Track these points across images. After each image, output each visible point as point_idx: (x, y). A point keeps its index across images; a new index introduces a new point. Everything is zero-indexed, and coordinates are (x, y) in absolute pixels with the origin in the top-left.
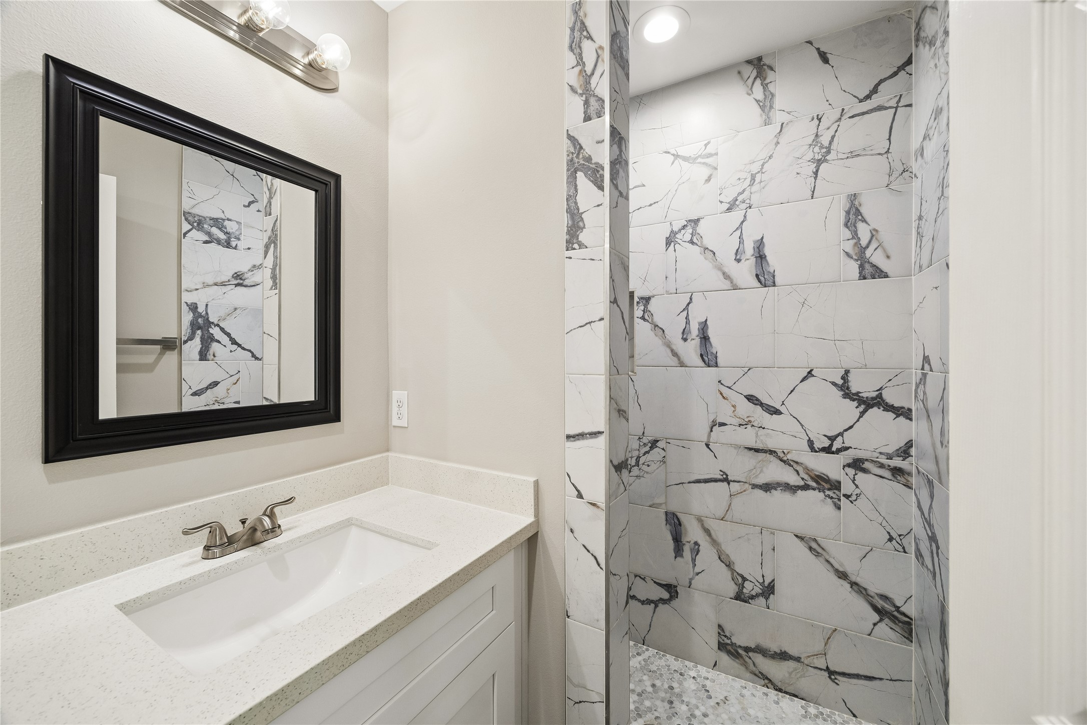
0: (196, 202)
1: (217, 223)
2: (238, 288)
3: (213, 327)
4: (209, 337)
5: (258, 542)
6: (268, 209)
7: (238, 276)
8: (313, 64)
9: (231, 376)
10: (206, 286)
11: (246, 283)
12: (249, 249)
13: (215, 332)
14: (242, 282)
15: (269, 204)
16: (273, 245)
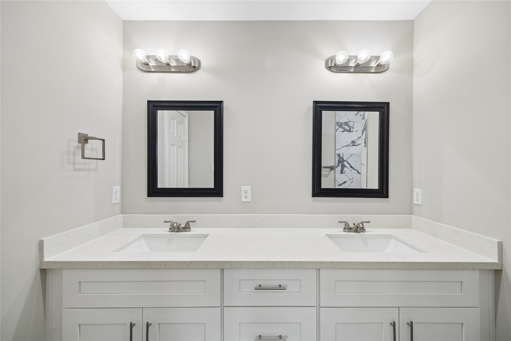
0: (340, 118)
1: (346, 124)
2: (353, 146)
3: (345, 161)
4: (344, 165)
5: (358, 232)
6: (363, 117)
7: (353, 142)
8: (379, 65)
9: (350, 180)
10: (343, 147)
11: (356, 144)
12: (357, 131)
13: (345, 163)
14: (354, 144)
15: (364, 115)
16: (365, 130)
